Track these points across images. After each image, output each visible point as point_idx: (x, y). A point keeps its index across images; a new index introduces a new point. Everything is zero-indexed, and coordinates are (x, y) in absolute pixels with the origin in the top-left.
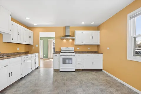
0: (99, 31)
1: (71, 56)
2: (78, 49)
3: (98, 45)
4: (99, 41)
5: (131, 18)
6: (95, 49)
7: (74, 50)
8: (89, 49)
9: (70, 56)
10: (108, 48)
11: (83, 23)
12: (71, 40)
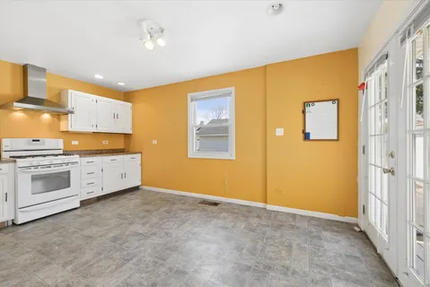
0: (130, 104)
1: (64, 167)
2: (75, 143)
3: (127, 136)
4: (130, 125)
5: (192, 100)
6: (120, 144)
7: (61, 146)
8: (106, 144)
9: (61, 164)
10: (155, 142)
11: (98, 77)
12: (46, 116)
